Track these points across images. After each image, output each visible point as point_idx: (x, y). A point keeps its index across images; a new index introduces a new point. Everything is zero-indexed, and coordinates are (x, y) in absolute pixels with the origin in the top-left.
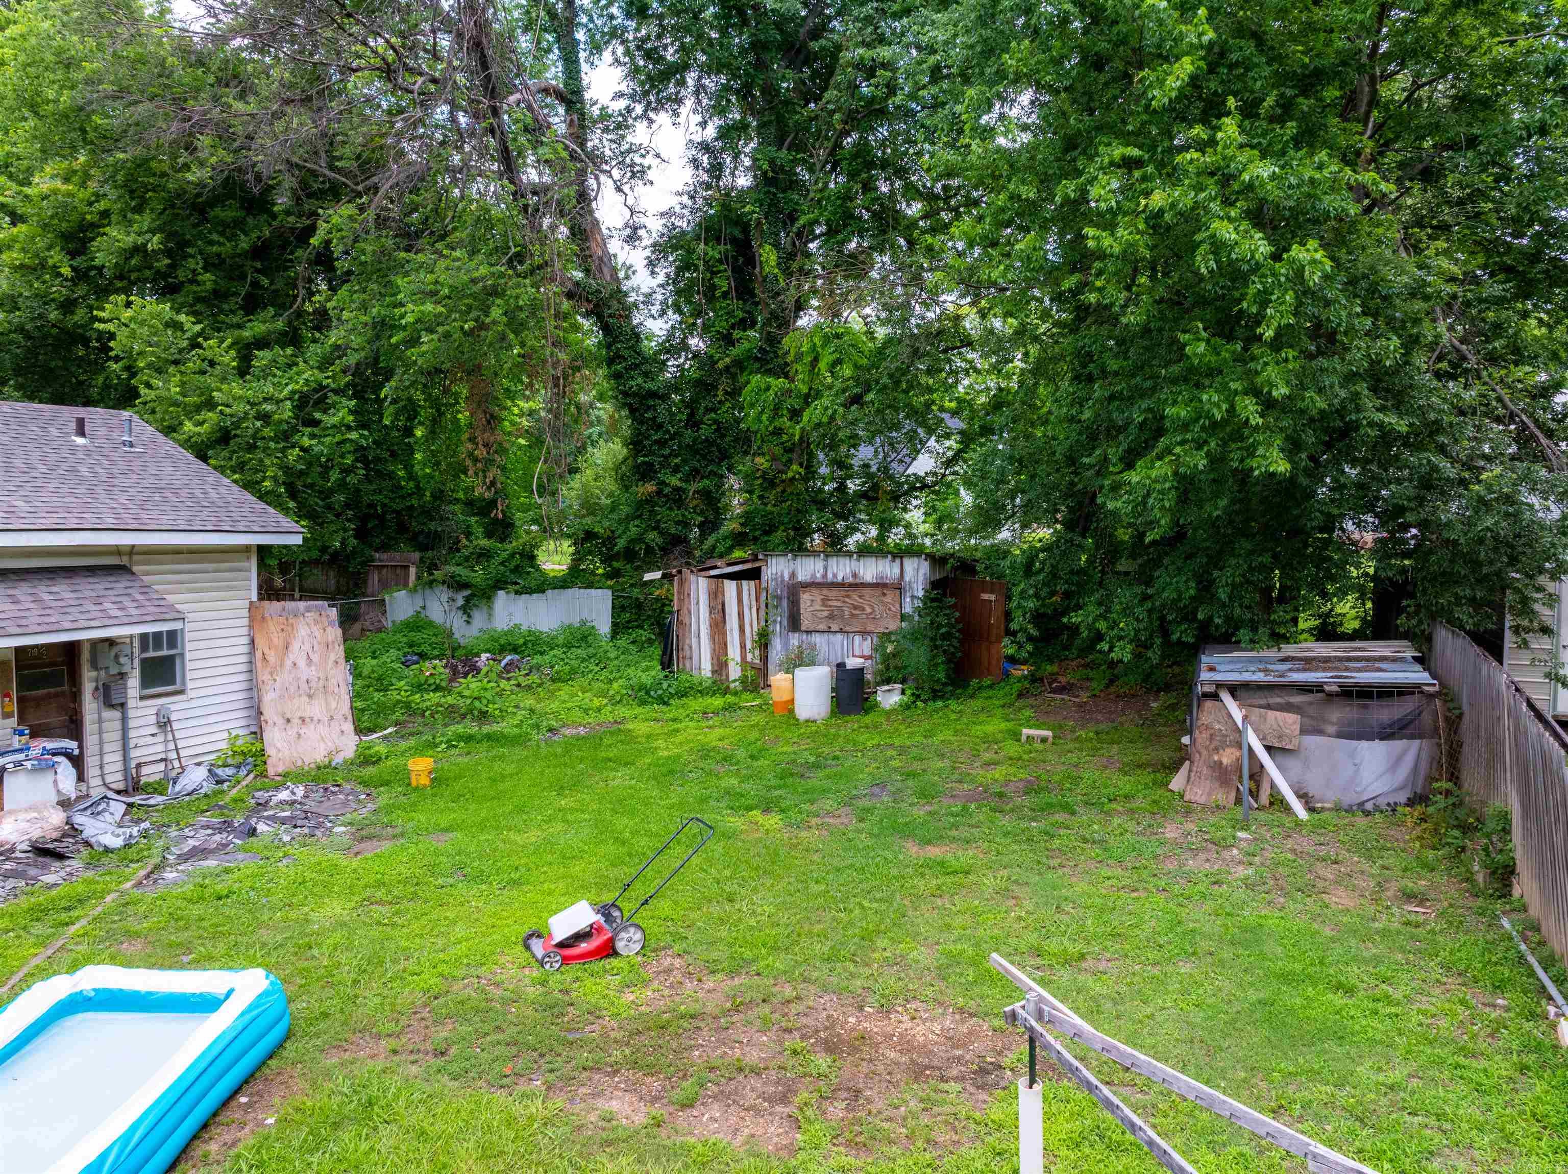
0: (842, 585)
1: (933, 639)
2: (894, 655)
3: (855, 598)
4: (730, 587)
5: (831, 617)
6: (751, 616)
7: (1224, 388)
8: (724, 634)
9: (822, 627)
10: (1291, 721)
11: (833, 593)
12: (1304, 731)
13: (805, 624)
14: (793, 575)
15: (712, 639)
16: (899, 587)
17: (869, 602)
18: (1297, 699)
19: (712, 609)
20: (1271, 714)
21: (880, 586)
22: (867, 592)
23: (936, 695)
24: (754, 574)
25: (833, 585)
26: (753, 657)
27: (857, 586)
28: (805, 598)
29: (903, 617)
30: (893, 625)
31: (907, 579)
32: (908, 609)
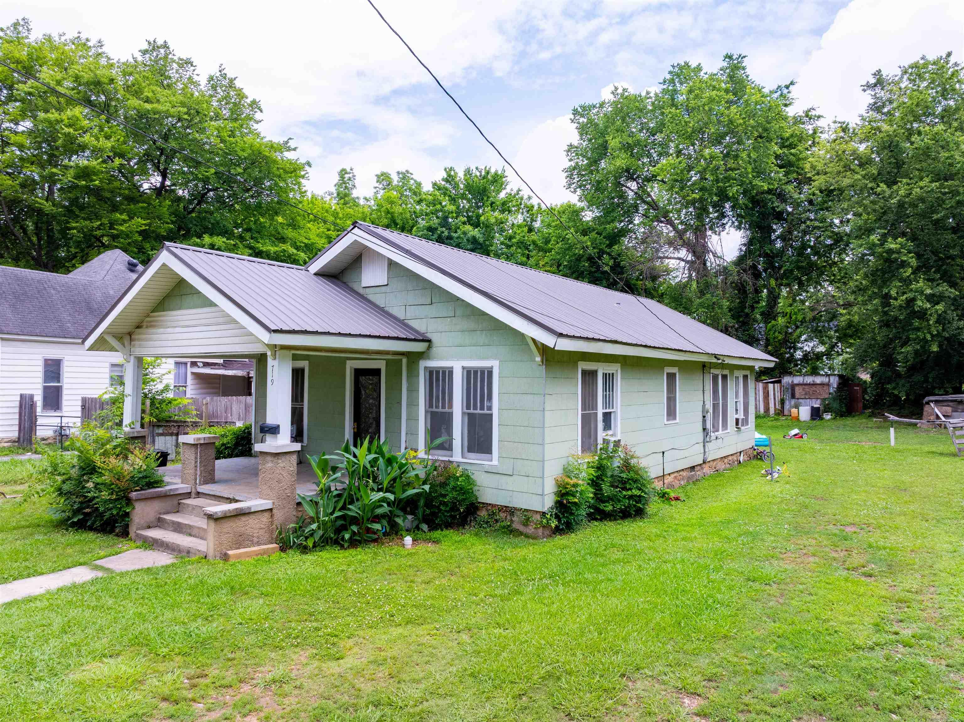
0: (809, 384)
1: (840, 400)
2: (828, 404)
3: (814, 388)
4: (771, 386)
5: (806, 394)
6: (778, 395)
7: (923, 332)
8: (768, 400)
9: (803, 397)
10: (949, 409)
11: (806, 387)
12: (953, 411)
13: (797, 395)
14: (792, 382)
15: (764, 402)
16: (828, 385)
17: (818, 389)
18: (950, 404)
19: (764, 393)
20: (944, 408)
21: (822, 384)
22: (818, 387)
23: (842, 416)
24: (779, 382)
25: (806, 384)
26: (778, 407)
27: (814, 384)
28: (797, 389)
29: (830, 394)
30: (827, 396)
31: (831, 382)
32: (831, 391)
